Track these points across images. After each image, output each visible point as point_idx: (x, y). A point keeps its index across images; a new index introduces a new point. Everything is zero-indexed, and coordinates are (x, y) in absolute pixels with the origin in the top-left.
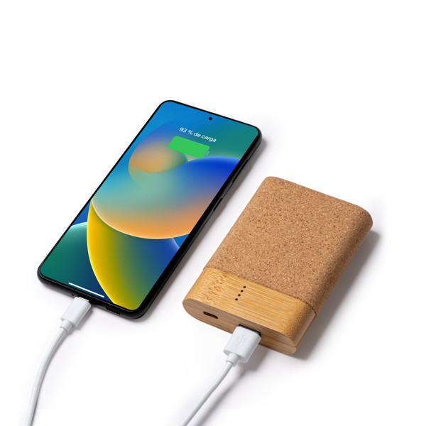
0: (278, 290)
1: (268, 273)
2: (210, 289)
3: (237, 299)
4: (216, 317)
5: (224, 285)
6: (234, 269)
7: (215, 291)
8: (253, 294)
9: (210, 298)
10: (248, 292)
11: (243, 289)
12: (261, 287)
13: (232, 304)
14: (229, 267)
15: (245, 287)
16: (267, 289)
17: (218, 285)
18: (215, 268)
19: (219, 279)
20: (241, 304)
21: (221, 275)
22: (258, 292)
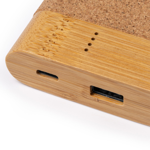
0: (145, 37)
1: (127, 15)
2: (47, 37)
3: (86, 50)
4: (55, 77)
5: (65, 32)
6: (79, 12)
7: (54, 40)
8: (109, 42)
9: (47, 48)
10: (102, 40)
11: (95, 36)
12: (120, 33)
13: (80, 57)
14: (71, 9)
15: (96, 34)
16: (130, 36)
17: (58, 31)
18: (52, 10)
19: (59, 24)
20: (94, 56)
21: (62, 19)
22: (117, 40)
